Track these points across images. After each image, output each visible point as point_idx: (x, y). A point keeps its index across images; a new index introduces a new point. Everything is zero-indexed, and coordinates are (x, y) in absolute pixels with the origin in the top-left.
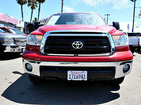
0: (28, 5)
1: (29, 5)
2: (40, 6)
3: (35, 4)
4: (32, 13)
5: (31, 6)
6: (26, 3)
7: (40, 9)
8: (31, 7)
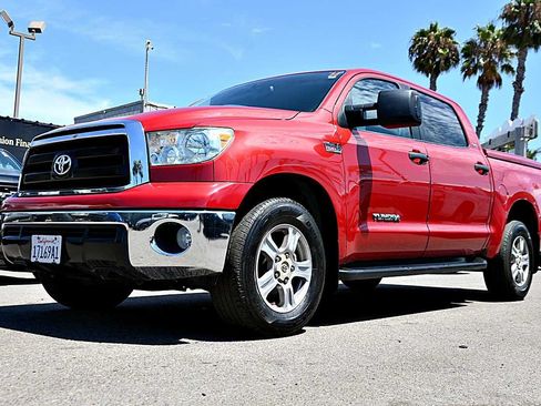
0: (463, 70)
1: (468, 72)
2: (522, 68)
3: (500, 59)
4: (483, 106)
5: (479, 73)
6: (457, 61)
7: (524, 84)
8: (480, 81)
